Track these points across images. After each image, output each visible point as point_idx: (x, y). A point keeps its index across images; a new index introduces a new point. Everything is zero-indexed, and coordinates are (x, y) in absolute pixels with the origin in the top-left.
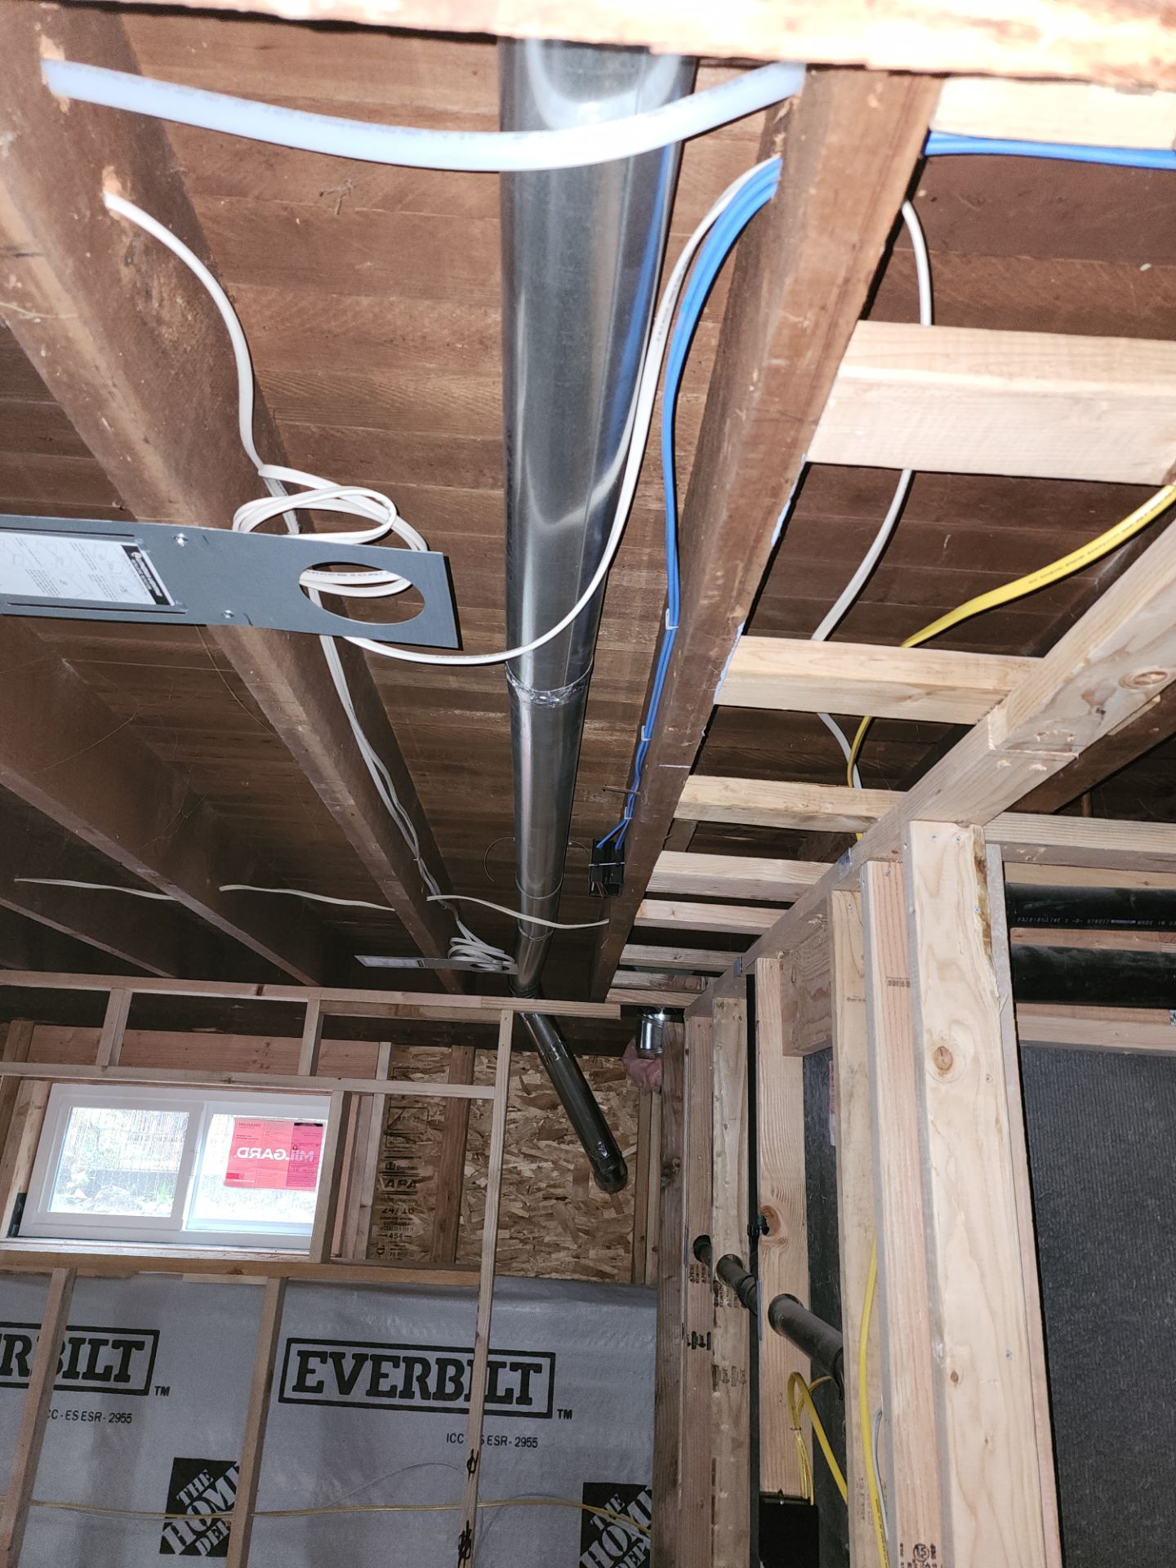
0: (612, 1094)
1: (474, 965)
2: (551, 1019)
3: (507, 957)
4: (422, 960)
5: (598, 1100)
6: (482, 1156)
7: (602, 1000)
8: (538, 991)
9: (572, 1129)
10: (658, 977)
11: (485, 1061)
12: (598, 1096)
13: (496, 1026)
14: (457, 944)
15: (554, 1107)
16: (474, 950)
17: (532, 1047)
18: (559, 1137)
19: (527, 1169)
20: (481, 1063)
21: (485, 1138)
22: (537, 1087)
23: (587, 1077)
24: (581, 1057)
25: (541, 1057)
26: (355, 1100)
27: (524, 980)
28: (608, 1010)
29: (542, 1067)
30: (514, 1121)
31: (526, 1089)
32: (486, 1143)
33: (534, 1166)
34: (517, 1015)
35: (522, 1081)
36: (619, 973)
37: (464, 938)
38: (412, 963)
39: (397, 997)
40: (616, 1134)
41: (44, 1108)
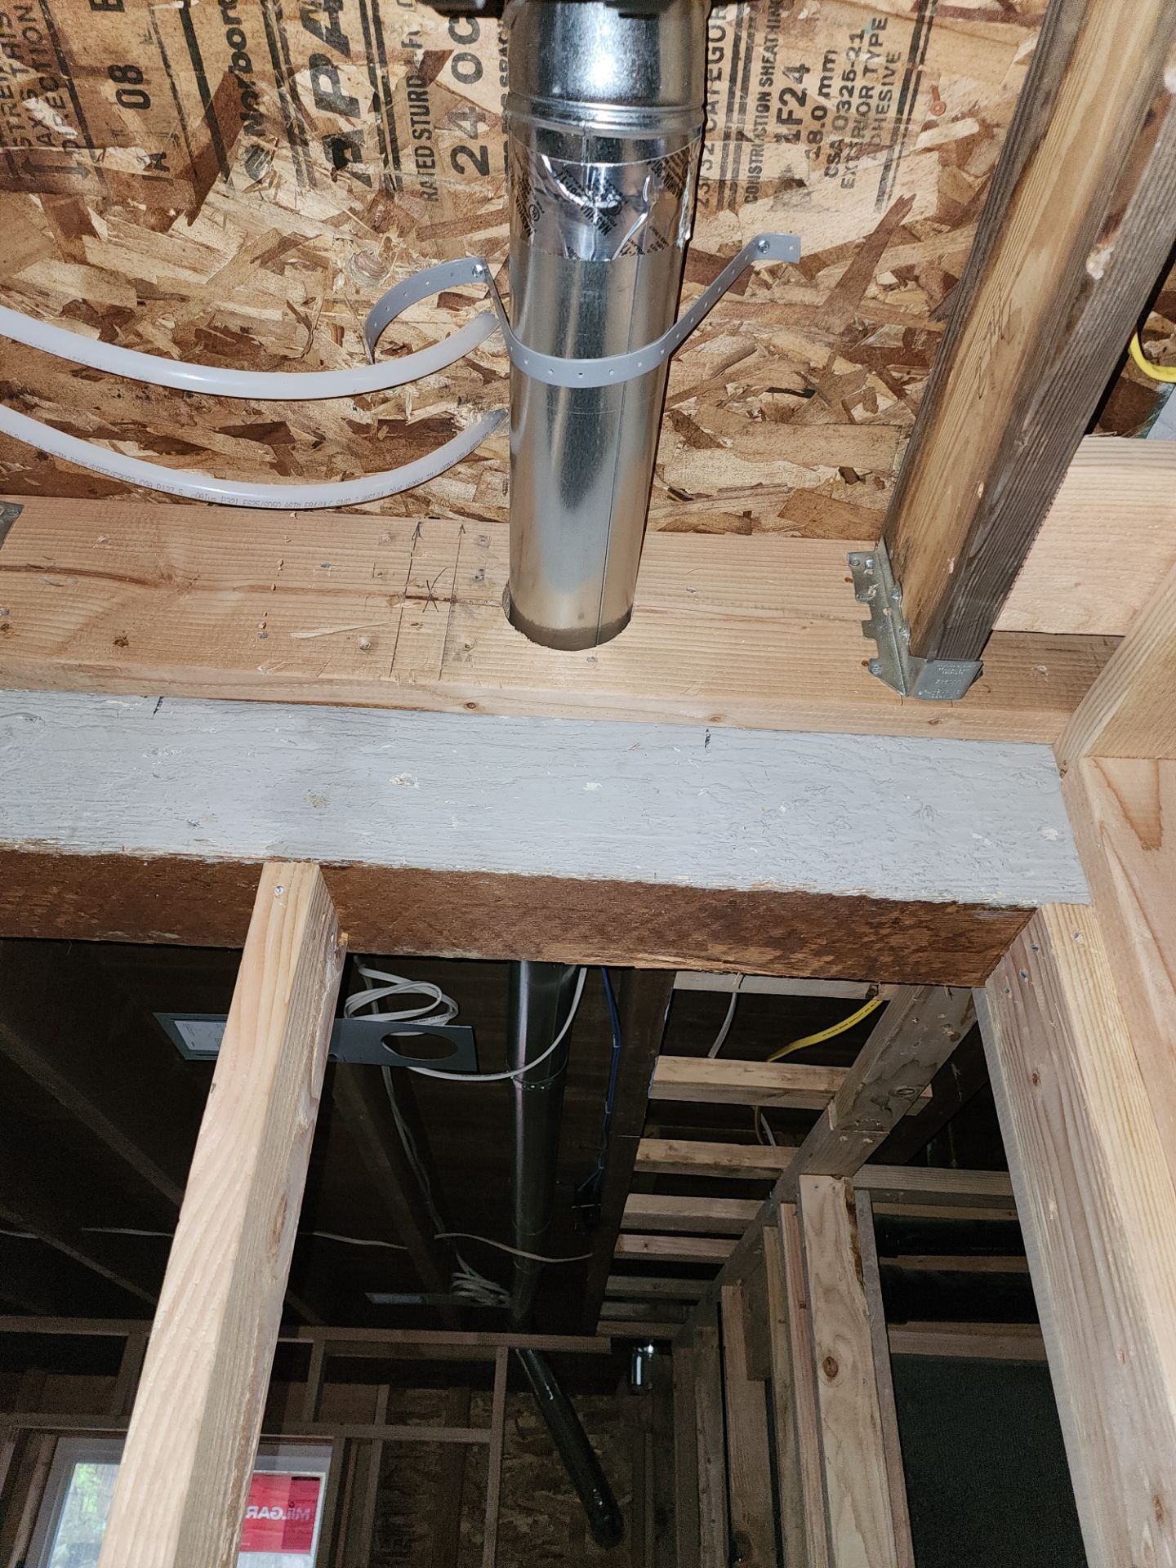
0: (607, 1437)
1: (473, 1300)
2: (543, 1354)
3: (501, 1290)
4: (425, 1295)
5: (593, 1443)
6: (478, 1510)
7: (592, 1333)
8: (532, 1326)
9: (567, 1478)
10: (641, 1307)
11: (480, 1403)
12: (593, 1440)
13: (493, 1364)
14: (459, 1278)
15: (549, 1453)
16: (472, 1285)
17: (526, 1387)
18: (554, 1486)
19: (523, 1523)
20: (477, 1406)
21: (481, 1489)
22: (533, 1431)
23: (580, 1417)
24: (574, 1397)
25: (535, 1396)
26: (354, 1448)
27: (518, 1315)
28: (600, 1344)
29: (536, 1408)
30: (510, 1469)
31: (521, 1432)
32: (482, 1496)
33: (530, 1520)
34: (511, 1351)
35: (517, 1426)
36: (606, 1305)
37: (464, 1273)
38: (416, 1299)
39: (398, 1336)
40: (610, 1481)
41: (49, 1464)
